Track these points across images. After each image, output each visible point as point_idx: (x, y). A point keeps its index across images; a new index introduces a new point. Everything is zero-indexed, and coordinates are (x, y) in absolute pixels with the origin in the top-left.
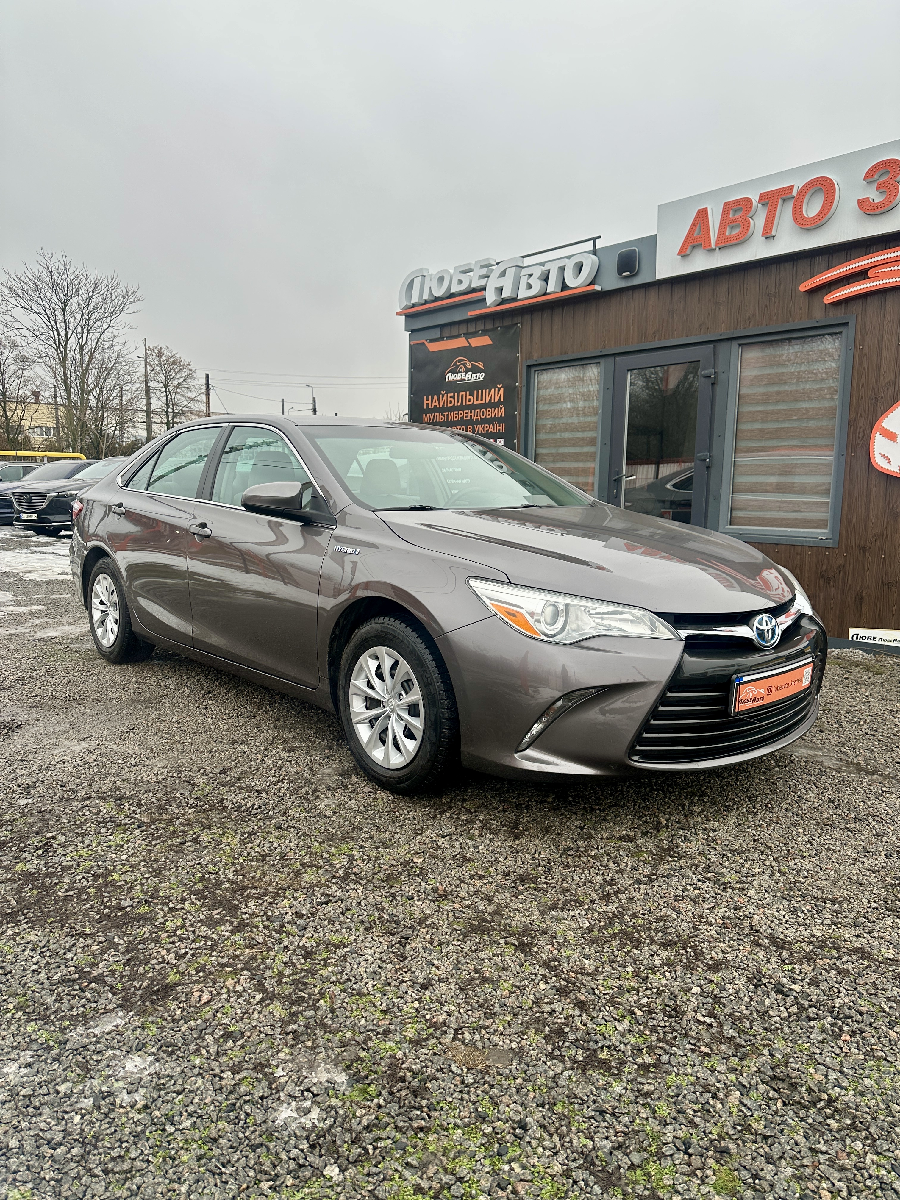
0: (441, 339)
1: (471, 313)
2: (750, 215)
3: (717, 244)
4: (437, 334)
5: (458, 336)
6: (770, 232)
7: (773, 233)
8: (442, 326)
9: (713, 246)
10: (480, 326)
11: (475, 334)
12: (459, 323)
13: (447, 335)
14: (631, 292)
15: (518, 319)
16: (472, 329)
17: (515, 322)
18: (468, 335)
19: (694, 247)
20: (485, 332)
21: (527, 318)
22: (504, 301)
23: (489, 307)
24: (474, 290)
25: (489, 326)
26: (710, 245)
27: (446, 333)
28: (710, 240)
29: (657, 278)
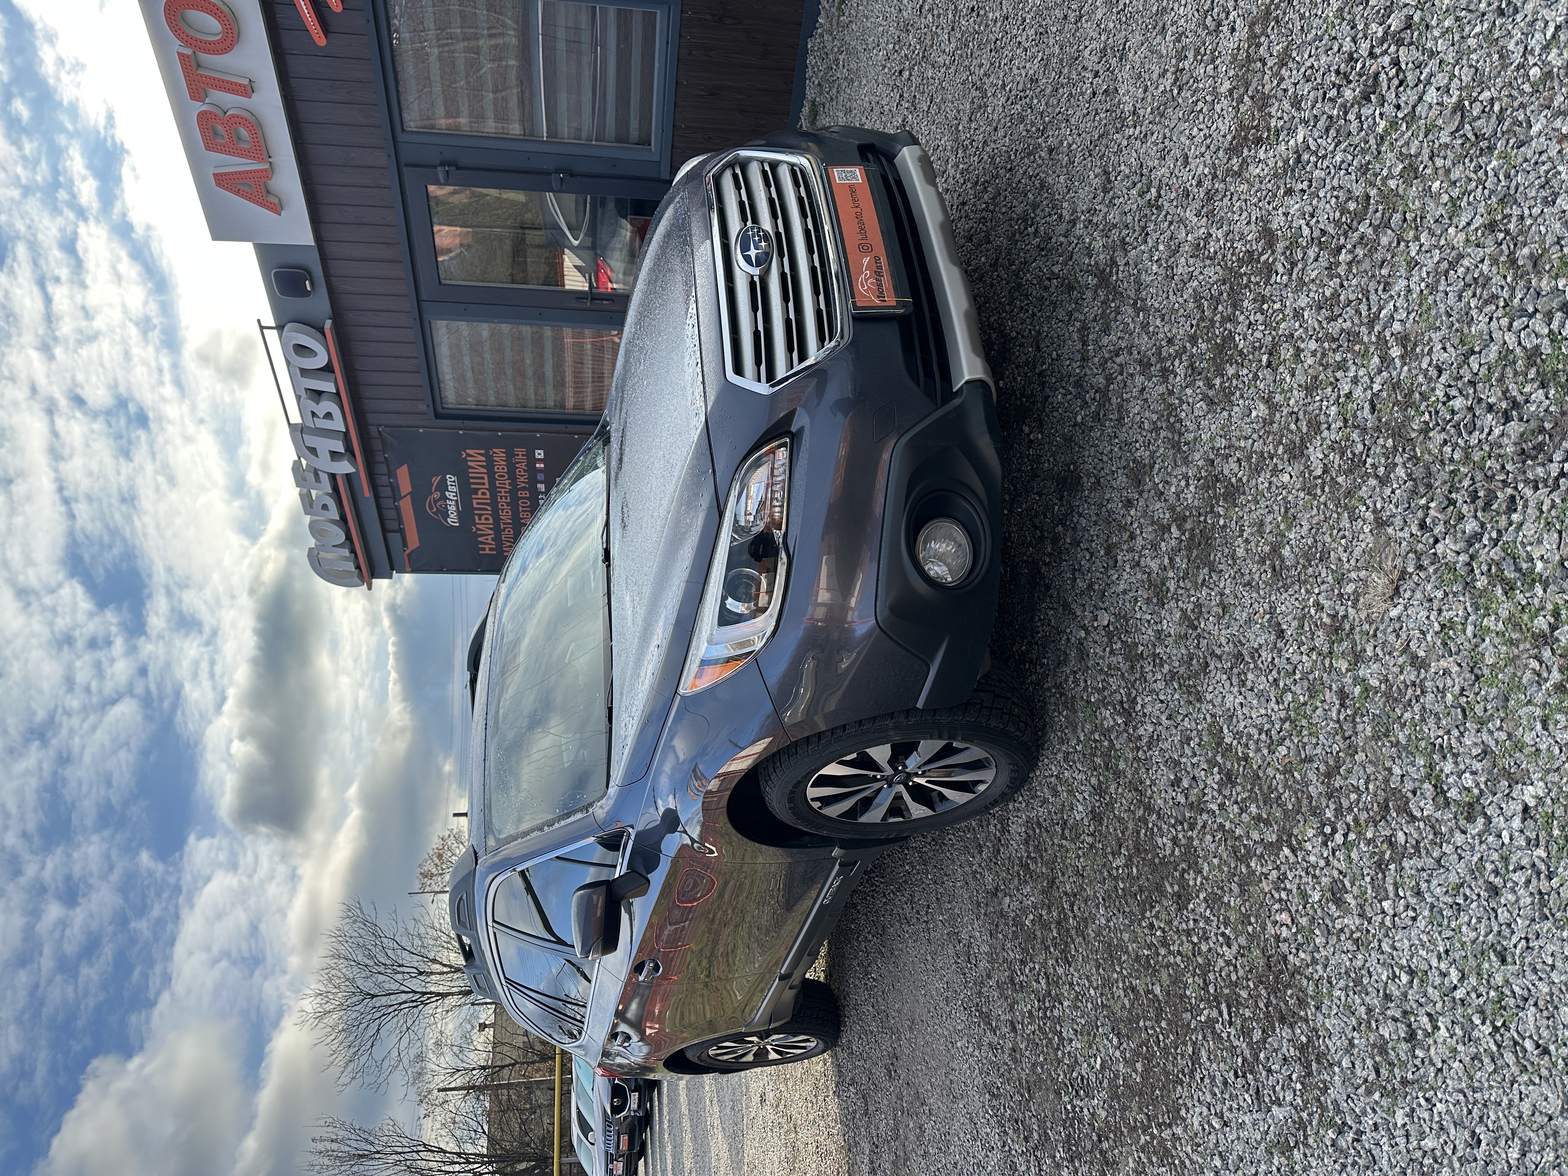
0: (402, 531)
1: (366, 492)
2: (221, 114)
3: (262, 160)
4: (394, 538)
5: (397, 509)
6: (245, 86)
7: (246, 82)
8: (385, 531)
9: (267, 166)
10: (383, 480)
11: (395, 489)
12: (379, 508)
13: (397, 523)
14: (333, 279)
15: (373, 430)
16: (386, 492)
17: (376, 435)
18: (396, 495)
19: (268, 192)
20: (391, 474)
21: (371, 418)
22: (349, 449)
23: (357, 469)
24: (335, 488)
25: (382, 469)
26: (266, 170)
27: (393, 525)
28: (258, 171)
29: (312, 242)
